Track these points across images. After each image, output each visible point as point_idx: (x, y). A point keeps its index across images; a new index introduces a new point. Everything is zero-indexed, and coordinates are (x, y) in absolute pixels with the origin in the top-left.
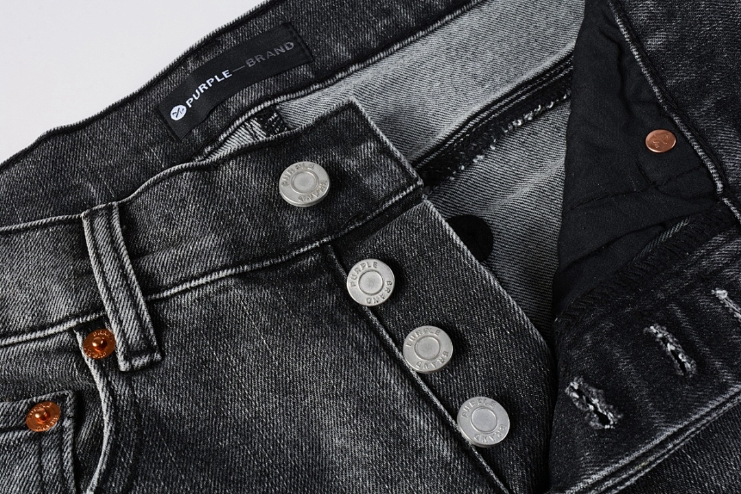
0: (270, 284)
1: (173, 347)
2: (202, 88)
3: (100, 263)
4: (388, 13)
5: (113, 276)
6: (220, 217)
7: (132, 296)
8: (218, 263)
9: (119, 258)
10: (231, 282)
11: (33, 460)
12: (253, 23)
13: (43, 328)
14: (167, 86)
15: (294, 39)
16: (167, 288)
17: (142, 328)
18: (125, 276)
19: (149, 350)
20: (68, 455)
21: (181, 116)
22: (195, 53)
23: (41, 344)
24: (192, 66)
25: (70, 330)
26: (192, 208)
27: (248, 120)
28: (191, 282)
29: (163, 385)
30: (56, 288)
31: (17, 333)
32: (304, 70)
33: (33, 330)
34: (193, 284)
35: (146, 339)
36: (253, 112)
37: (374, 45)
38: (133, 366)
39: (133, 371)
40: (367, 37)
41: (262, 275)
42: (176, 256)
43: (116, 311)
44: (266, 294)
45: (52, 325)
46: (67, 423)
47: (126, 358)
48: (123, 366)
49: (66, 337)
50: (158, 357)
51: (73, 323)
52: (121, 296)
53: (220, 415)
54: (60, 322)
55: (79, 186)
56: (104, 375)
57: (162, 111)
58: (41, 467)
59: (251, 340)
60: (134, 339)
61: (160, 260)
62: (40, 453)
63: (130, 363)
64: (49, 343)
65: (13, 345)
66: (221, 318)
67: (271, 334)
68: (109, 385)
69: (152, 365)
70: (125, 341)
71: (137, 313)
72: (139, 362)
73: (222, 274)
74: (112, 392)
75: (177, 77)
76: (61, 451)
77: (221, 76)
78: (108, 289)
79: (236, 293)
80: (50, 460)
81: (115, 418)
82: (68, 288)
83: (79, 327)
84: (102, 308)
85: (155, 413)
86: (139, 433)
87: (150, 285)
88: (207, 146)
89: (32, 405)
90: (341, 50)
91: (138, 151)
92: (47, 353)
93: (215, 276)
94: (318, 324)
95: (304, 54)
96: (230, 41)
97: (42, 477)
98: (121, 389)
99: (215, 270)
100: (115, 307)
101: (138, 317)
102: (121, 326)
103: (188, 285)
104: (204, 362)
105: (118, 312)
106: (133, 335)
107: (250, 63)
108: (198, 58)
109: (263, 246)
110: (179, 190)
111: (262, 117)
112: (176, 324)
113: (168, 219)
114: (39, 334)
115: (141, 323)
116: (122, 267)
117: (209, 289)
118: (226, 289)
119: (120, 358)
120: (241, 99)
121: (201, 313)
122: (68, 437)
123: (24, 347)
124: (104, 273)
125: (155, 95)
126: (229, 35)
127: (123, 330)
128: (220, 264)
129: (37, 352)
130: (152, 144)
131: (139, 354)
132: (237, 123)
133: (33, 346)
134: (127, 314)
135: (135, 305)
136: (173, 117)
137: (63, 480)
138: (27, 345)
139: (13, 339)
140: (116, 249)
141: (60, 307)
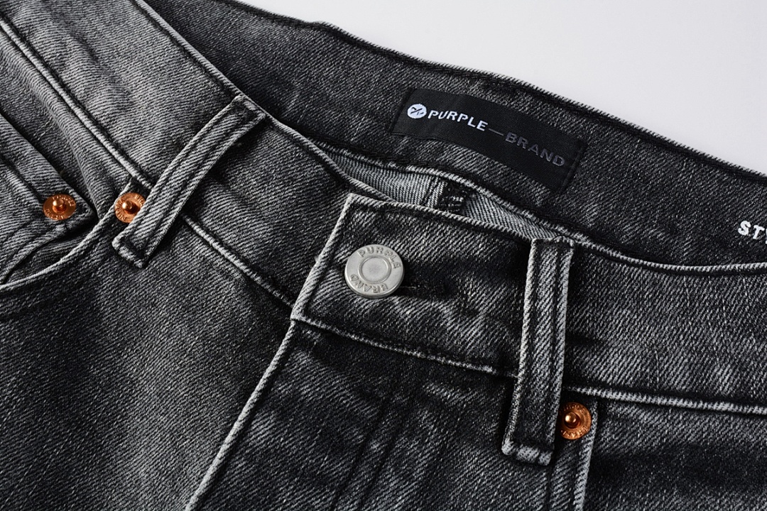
1: (154, 270)
2: (452, 115)
4: (672, 231)
5: (180, 174)
6: (296, 223)
7: (172, 204)
8: (246, 253)
9: (199, 166)
10: (237, 276)
11: (15, 225)
12: (559, 112)
13: (123, 153)
14: (442, 83)
15: (568, 160)
16: (202, 226)
17: (153, 234)
18: (185, 185)
19: (139, 253)
21: (414, 116)
22: (489, 81)
23: (109, 162)
24: (475, 90)
25: (130, 176)
26: (289, 193)
27: (443, 179)
28: (216, 241)
29: (119, 286)
31: (109, 137)
32: (539, 192)
33: (116, 146)
34: (216, 245)
35: (147, 243)
36: (451, 177)
37: (624, 240)
38: (119, 250)
39: (115, 253)
40: (628, 227)
41: (264, 297)
42: (232, 212)
44: (246, 312)
45: (127, 158)
46: (59, 229)
47: (122, 241)
48: (115, 243)
49: (124, 177)
50: (139, 264)
51: (134, 173)
53: (119, 350)
54: (133, 162)
55: (292, 88)
56: (101, 233)
57: (410, 97)
58: (13, 234)
59: (191, 328)
60: (140, 234)
61: (219, 201)
62: (24, 226)
63: (120, 247)
64: (113, 167)
65: (99, 142)
66: (198, 289)
67: (204, 345)
68: (94, 242)
69: (131, 264)
70: (136, 229)
71: (162, 219)
72: (125, 253)
74: (89, 248)
75: (456, 85)
76: (32, 240)
77: (475, 122)
78: (167, 180)
79: (229, 288)
80: (21, 237)
81: (66, 267)
82: (164, 142)
83: (134, 181)
84: (153, 184)
85: (92, 295)
86: (63, 295)
87: (195, 207)
88: (395, 162)
89: (65, 193)
90: (591, 212)
91: (357, 107)
92: (105, 172)
93: (231, 258)
95: (558, 182)
96: (524, 105)
98: (96, 256)
99: (238, 255)
100: (157, 198)
101: (160, 223)
102: (145, 215)
103: (211, 240)
104: (154, 305)
105: (154, 203)
106: (143, 232)
107: (511, 138)
108: (486, 88)
110: (300, 171)
111: (452, 188)
112: (175, 257)
113: (266, 179)
114: (115, 154)
115: (156, 229)
116: (192, 176)
117: (219, 261)
118: (227, 276)
119: (120, 236)
120: (460, 156)
121: (193, 270)
122: (47, 237)
123: (99, 151)
124: (179, 165)
125: (427, 80)
126: (529, 99)
127: (142, 220)
128: (245, 255)
129: (101, 164)
130: (372, 113)
131: (131, 247)
132: (432, 171)
133: (105, 157)
134: (157, 212)
135: (167, 213)
136: (410, 110)
138: (104, 152)
139: (101, 138)
140: (207, 157)
141: (142, 153)
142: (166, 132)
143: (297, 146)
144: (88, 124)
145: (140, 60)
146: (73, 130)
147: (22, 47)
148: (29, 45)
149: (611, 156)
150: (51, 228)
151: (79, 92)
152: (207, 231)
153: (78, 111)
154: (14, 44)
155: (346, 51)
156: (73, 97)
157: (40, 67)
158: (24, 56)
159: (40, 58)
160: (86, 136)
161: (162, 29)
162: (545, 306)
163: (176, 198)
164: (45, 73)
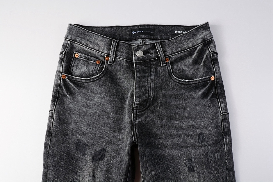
0: (129, 63)
1: (115, 64)
2: (138, 32)
3: (112, 49)
4: (168, 35)
5: (112, 52)
6: (128, 52)
7: (113, 56)
8: (125, 58)
9: (114, 50)
11: (95, 66)
12: (150, 26)
13: (102, 52)
14: (135, 28)
15: (154, 32)
16: (118, 57)
17: (113, 60)
18: (114, 53)
19: (112, 63)
20: (99, 68)
21: (134, 33)
22: (141, 25)
23: (101, 54)
24: (139, 27)
25: (105, 55)
26: (126, 49)
27: (141, 40)
29: (112, 68)
30: (106, 48)
31: (99, 51)
32: (152, 37)
33: (101, 52)
34: (121, 58)
35: (112, 62)
36: (142, 39)
37: (164, 39)
39: (109, 64)
40: (163, 37)
41: (129, 62)
43: (111, 56)
44: (128, 64)
45: (103, 53)
46: (100, 64)
47: (109, 63)
48: (108, 63)
49: (104, 55)
50: (112, 64)
51: (106, 54)
52: (112, 55)
53: (115, 75)
54: (104, 53)
55: (117, 36)
56: (106, 63)
57: (132, 31)
59: (123, 69)
61: (119, 53)
62: (96, 66)
64: (102, 55)
66: (121, 64)
67: (125, 70)
68: (106, 64)
69: (111, 65)
70: (110, 61)
72: (110, 64)
73: (124, 59)
74: (106, 65)
75: (137, 27)
76: (98, 67)
77: (142, 31)
78: (111, 53)
79: (124, 62)
81: (105, 68)
82: (107, 49)
84: (109, 54)
85: (109, 70)
86: (107, 71)
87: (116, 55)
88: (134, 40)
89: (98, 60)
90: (159, 37)
91: (126, 35)
92: (101, 56)
93: (123, 59)
94: (131, 71)
95: (154, 35)
96: (146, 27)
98: (107, 65)
99: (124, 58)
101: (113, 59)
102: (110, 58)
103: (120, 58)
104: (117, 68)
106: (111, 60)
107: (146, 32)
108: (141, 26)
109: (131, 58)
110: (126, 46)
111: (143, 41)
112: (116, 62)
113: (122, 48)
114: (102, 53)
117: (122, 60)
118: (124, 61)
119: (109, 62)
120: (142, 36)
121: (119, 62)
122: (100, 66)
123: (99, 53)
125: (133, 28)
126: (146, 26)
130: (128, 35)
131: (111, 63)
132: (139, 39)
133: (100, 54)
134: (112, 58)
135: (113, 57)
136: (133, 33)
137: (97, 70)
139: (99, 52)
140: (114, 49)
141: (105, 51)
142: (107, 48)
143: (123, 43)
144: (96, 51)
145: (98, 40)
146: (94, 52)
147: (81, 45)
148: (81, 44)
149: (158, 29)
150: (99, 65)
151: (92, 47)
152: (119, 57)
153: (93, 50)
154: (79, 45)
155: (121, 28)
156: (91, 48)
157: (85, 46)
158: (81, 46)
159: (84, 45)
160: (97, 52)
161: (98, 35)
162: (160, 50)
163: (114, 55)
164: (86, 47)
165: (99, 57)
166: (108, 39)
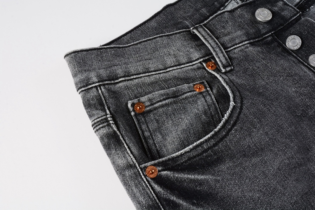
0: (259, 46)
1: (236, 65)
3: (207, 41)
7: (221, 50)
9: (213, 39)
10: (248, 45)
11: (203, 99)
13: (191, 62)
16: (229, 48)
19: (230, 66)
20: (213, 97)
23: (192, 67)
25: (200, 62)
28: (237, 45)
29: (237, 76)
30: (191, 50)
31: (183, 64)
33: (188, 63)
34: (238, 46)
35: (228, 62)
38: (226, 70)
39: (227, 72)
41: (256, 43)
42: (230, 38)
43: (217, 54)
44: (259, 49)
45: (194, 61)
46: (208, 89)
47: (224, 68)
48: (223, 70)
49: (199, 64)
50: (232, 67)
51: (202, 60)
52: (218, 50)
54: (197, 60)
56: (218, 74)
58: (206, 101)
60: (225, 63)
61: (225, 40)
62: (204, 97)
63: (226, 69)
64: (194, 66)
65: (183, 68)
66: (248, 56)
67: (266, 59)
69: (232, 70)
70: (222, 63)
71: (223, 55)
72: (228, 69)
73: (246, 42)
74: (223, 78)
78: (213, 48)
79: (251, 48)
80: (208, 98)
81: (227, 84)
83: (204, 61)
87: (225, 46)
92: (194, 69)
93: (244, 43)
94: (279, 56)
97: (207, 103)
98: (225, 77)
100: (216, 53)
101: (224, 56)
102: (220, 59)
103: (235, 47)
104: (247, 69)
105: (218, 54)
106: (224, 61)
109: (255, 34)
112: (235, 58)
114: (190, 64)
115: (225, 58)
116: (215, 41)
117: (242, 47)
118: (247, 47)
119: (222, 68)
121: (242, 54)
122: (211, 92)
124: (210, 43)
127: (221, 60)
128: (244, 40)
129: (191, 69)
131: (228, 67)
133: (190, 68)
134: (221, 55)
135: (222, 52)
137: (214, 104)
138: (188, 67)
139: (183, 66)
140: (211, 37)
141: (196, 55)
142: (192, 48)
143: (217, 16)
144: (175, 68)
145: (160, 47)
146: (175, 72)
147: (132, 77)
148: (133, 75)
151: (161, 67)
152: (231, 47)
153: (168, 70)
154: (128, 80)
156: (162, 70)
157: (144, 75)
158: (135, 79)
159: (140, 74)
160: (179, 70)
161: (152, 39)
163: (220, 48)
164: (147, 74)
165: (192, 74)
166: (179, 33)
